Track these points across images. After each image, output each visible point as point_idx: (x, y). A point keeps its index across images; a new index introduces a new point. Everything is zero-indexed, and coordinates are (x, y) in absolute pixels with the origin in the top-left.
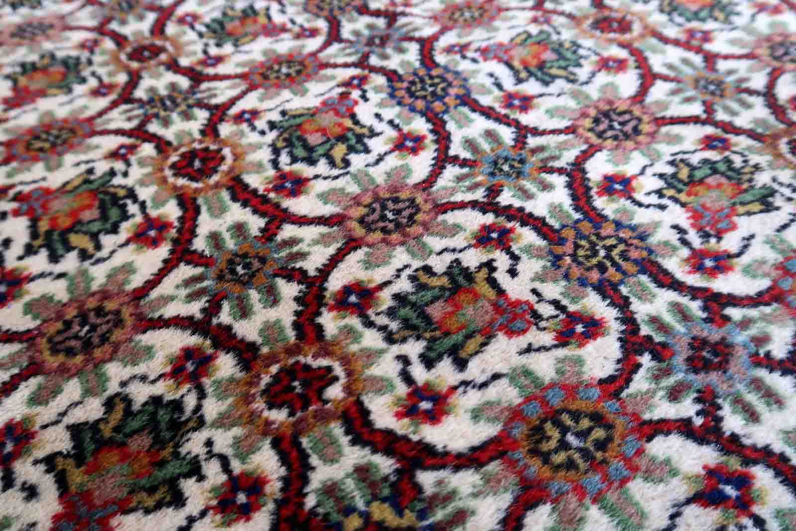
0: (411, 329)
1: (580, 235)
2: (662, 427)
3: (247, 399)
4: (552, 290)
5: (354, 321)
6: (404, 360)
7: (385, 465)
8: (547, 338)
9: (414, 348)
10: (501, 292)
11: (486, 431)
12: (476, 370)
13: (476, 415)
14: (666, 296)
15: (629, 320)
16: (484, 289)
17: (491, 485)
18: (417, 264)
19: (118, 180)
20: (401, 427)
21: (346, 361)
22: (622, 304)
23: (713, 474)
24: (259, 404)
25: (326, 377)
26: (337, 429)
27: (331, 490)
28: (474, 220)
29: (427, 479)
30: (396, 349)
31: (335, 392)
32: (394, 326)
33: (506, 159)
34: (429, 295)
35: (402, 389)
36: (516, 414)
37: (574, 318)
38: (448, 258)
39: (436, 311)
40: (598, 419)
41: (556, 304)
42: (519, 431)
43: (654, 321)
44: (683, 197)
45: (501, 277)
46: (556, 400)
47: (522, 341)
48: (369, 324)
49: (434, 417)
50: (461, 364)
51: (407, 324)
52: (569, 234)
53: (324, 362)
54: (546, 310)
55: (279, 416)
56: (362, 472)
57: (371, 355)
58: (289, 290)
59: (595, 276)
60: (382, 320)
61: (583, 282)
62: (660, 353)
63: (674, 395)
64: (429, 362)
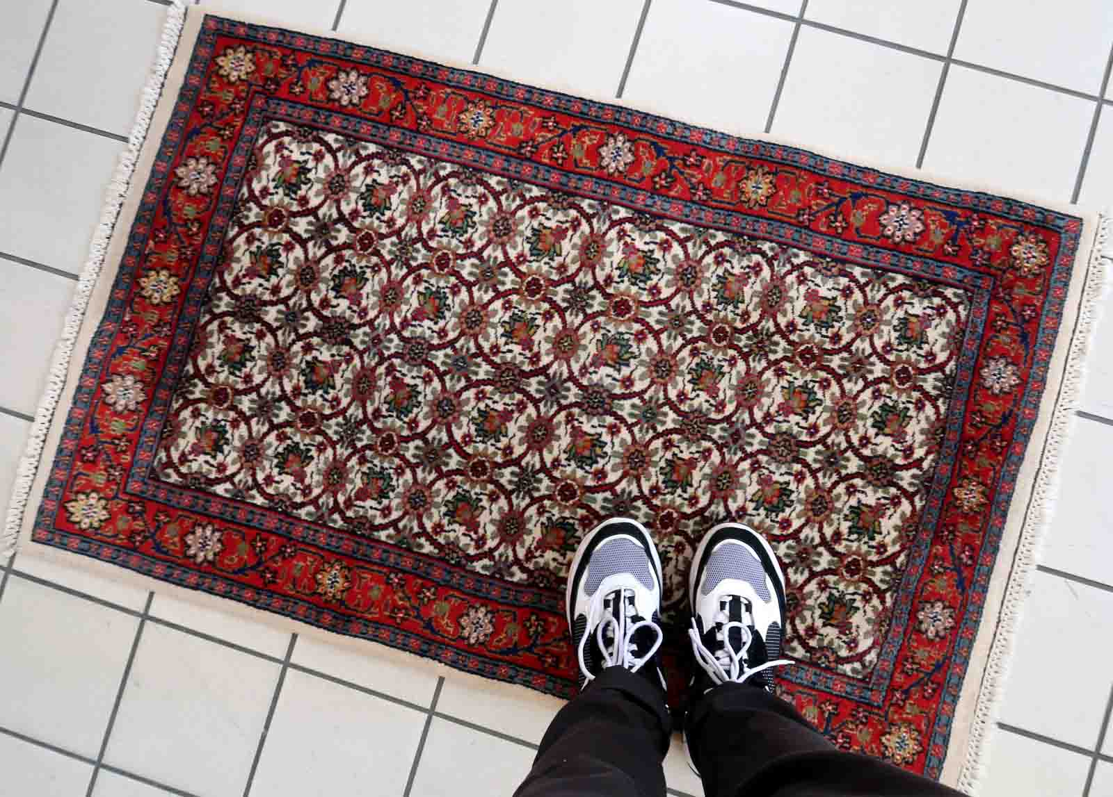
0: (675, 487)
1: (687, 425)
2: (738, 463)
3: (660, 533)
4: (694, 449)
5: (661, 497)
6: (680, 496)
7: (698, 518)
8: (702, 463)
9: (679, 491)
10: (683, 460)
11: (708, 495)
12: (695, 484)
13: (704, 493)
14: (718, 427)
15: (715, 442)
16: (680, 462)
17: (718, 504)
18: (658, 469)
19: (554, 519)
20: (694, 509)
21: (669, 506)
22: (710, 439)
23: (752, 465)
24: (664, 531)
25: (670, 514)
26: (683, 521)
27: (693, 532)
28: (658, 443)
29: (707, 514)
30: (676, 495)
31: (675, 515)
32: (670, 490)
33: (646, 412)
34: (669, 476)
35: (686, 502)
36: (710, 486)
37: (703, 453)
38: (663, 460)
39: (675, 477)
40: (726, 472)
41: (698, 452)
42: (714, 489)
43: (720, 437)
44: (701, 386)
45: (680, 455)
46: (715, 475)
47: (698, 469)
48: (665, 494)
49: (697, 502)
50: (691, 486)
51: (673, 487)
52: (684, 427)
53: (666, 511)
54: (697, 455)
55: (670, 529)
56: (695, 523)
57: (673, 501)
58: (639, 503)
59: (699, 435)
60: (666, 491)
61: (698, 440)
62: (726, 445)
63: (735, 454)
64: (685, 491)
